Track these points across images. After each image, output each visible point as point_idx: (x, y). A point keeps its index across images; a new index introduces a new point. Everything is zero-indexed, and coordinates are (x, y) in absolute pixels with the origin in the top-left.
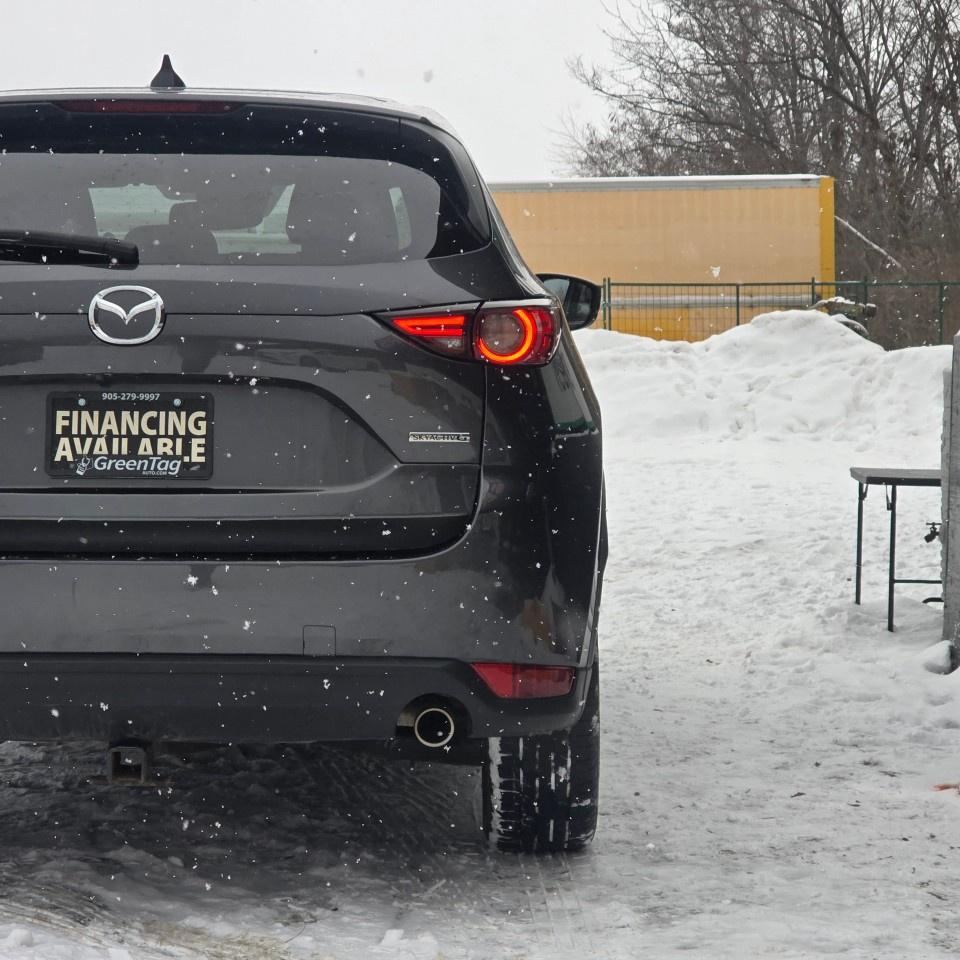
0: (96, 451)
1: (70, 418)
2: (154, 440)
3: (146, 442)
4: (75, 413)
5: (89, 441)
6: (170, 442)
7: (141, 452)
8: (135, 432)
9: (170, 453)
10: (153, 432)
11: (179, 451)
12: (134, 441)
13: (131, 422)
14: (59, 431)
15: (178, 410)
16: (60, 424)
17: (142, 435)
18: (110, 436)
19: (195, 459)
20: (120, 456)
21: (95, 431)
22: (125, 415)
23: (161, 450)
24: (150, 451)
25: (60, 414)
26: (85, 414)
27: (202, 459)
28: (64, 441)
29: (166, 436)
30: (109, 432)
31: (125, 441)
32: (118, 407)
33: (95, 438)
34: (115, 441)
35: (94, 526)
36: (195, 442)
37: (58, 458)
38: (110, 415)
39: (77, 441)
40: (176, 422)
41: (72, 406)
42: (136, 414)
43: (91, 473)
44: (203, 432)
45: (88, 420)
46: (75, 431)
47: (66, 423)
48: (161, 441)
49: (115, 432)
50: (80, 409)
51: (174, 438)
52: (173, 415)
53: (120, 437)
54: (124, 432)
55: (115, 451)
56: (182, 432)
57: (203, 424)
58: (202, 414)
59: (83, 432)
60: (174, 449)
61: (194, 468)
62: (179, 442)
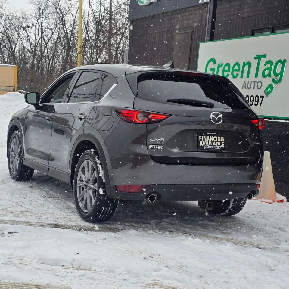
0: (206, 144)
1: (202, 137)
2: (216, 142)
3: (214, 142)
4: (202, 136)
5: (205, 142)
6: (218, 142)
7: (214, 145)
8: (212, 141)
9: (218, 145)
10: (215, 141)
11: (220, 145)
12: (213, 142)
13: (212, 139)
14: (200, 140)
16: (200, 138)
17: (214, 141)
18: (208, 141)
19: (223, 146)
20: (210, 145)
21: (206, 140)
22: (211, 137)
23: (217, 144)
24: (215, 144)
25: (200, 136)
26: (204, 137)
27: (224, 146)
28: (201, 142)
29: (218, 141)
30: (208, 140)
31: (211, 142)
32: (209, 135)
33: (206, 141)
34: (209, 142)
35: (208, 159)
36: (222, 143)
37: (200, 145)
38: (208, 137)
39: (203, 142)
40: (219, 139)
41: (202, 135)
42: (212, 137)
43: (206, 148)
44: (223, 141)
45: (204, 138)
46: (203, 140)
47: (201, 138)
48: (217, 142)
49: (209, 140)
50: (203, 136)
51: (219, 142)
52: (218, 137)
53: (210, 141)
54: (211, 141)
55: (210, 144)
56: (220, 141)
57: (223, 139)
58: (223, 137)
59: (204, 140)
60: (219, 144)
61: (223, 148)
62: (220, 142)
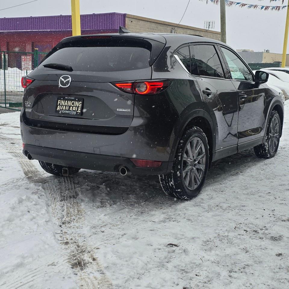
0: (63, 109)
2: (73, 107)
3: (71, 107)
5: (63, 106)
6: (75, 108)
7: (70, 109)
8: (70, 105)
9: (75, 110)
10: (73, 106)
11: (76, 110)
13: (70, 103)
14: (58, 104)
15: (77, 101)
17: (71, 106)
21: (64, 105)
22: (69, 101)
24: (72, 109)
25: (59, 101)
27: (80, 112)
28: (59, 106)
29: (75, 106)
30: (66, 105)
31: (68, 107)
33: (64, 106)
34: (67, 107)
36: (79, 108)
37: (57, 110)
38: (66, 101)
39: (61, 106)
40: (77, 104)
41: (61, 100)
43: (62, 113)
44: (80, 106)
45: (63, 102)
46: (61, 105)
47: (60, 103)
54: (68, 105)
55: (66, 109)
56: (77, 106)
57: (81, 104)
58: (81, 102)
61: (78, 113)
62: (77, 108)
